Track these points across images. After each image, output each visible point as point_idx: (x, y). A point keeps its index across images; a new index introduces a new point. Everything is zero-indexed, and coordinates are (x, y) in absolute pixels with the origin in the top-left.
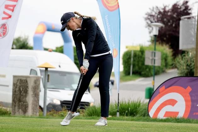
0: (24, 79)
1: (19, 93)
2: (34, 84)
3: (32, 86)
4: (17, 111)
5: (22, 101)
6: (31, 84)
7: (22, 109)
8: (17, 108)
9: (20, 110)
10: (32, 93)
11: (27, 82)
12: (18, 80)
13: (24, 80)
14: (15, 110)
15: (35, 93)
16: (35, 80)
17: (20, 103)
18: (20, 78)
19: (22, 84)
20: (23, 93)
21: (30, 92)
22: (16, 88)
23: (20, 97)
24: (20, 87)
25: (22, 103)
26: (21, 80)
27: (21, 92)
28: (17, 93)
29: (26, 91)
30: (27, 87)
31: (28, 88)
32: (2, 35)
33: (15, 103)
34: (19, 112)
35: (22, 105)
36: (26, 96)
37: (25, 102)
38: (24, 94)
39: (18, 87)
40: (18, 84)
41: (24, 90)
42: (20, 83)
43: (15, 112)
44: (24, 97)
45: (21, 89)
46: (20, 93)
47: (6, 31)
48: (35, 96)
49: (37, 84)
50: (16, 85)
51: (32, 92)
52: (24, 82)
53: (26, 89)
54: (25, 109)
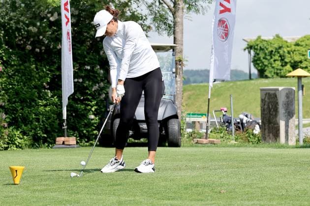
0: (273, 92)
2: (286, 98)
3: (283, 102)
4: (268, 136)
5: (272, 123)
6: (282, 100)
8: (267, 131)
9: (271, 135)
10: (284, 112)
11: (276, 96)
12: (266, 95)
13: (273, 94)
14: (265, 135)
15: (288, 111)
16: (287, 94)
17: (270, 125)
18: (268, 92)
19: (271, 100)
20: (272, 112)
21: (282, 110)
22: (264, 105)
23: (270, 117)
24: (269, 103)
25: (272, 125)
26: (269, 93)
27: (270, 111)
29: (275, 109)
30: (277, 103)
31: (278, 105)
33: (265, 126)
34: (270, 138)
35: (272, 128)
36: (276, 116)
37: (276, 123)
38: (274, 113)
39: (266, 103)
40: (266, 99)
41: (273, 107)
42: (269, 99)
43: (265, 138)
44: (274, 116)
45: (271, 106)
46: (269, 112)
49: (290, 99)
50: (264, 102)
52: (273, 96)
53: (276, 107)
54: (277, 133)
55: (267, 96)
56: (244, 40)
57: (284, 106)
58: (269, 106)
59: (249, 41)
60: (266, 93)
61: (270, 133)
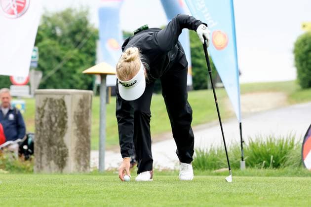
0: (58, 97)
1: (48, 127)
2: (79, 107)
3: (75, 112)
4: (47, 165)
5: (54, 144)
6: (72, 110)
7: (55, 161)
8: (45, 157)
9: (52, 162)
10: (76, 128)
11: (64, 103)
12: (45, 101)
13: (59, 101)
14: (41, 162)
15: (81, 127)
16: (81, 101)
17: (52, 149)
18: (49, 96)
19: (54, 109)
20: (56, 128)
22: (42, 116)
23: (51, 136)
24: (50, 114)
25: (56, 147)
26: (51, 99)
27: (52, 125)
28: (45, 128)
29: (62, 122)
30: (65, 114)
31: (67, 118)
32: (16, 12)
34: (50, 167)
35: (55, 153)
36: (62, 134)
37: (62, 145)
38: (59, 130)
39: (46, 114)
40: (46, 108)
41: (58, 121)
42: (50, 107)
43: (42, 167)
44: (59, 135)
45: (53, 119)
46: (51, 128)
48: (83, 133)
49: (85, 109)
50: (41, 112)
51: (75, 124)
52: (58, 103)
53: (63, 119)
54: (62, 160)
55: (48, 102)
57: (76, 118)
58: (50, 118)
60: (47, 99)
61: (51, 159)
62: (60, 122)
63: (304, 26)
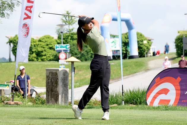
0: (55, 71)
1: (51, 84)
2: (63, 75)
3: (61, 78)
4: (51, 100)
5: (54, 91)
6: (60, 76)
7: (54, 98)
8: (50, 97)
9: (53, 99)
10: (62, 84)
11: (57, 74)
12: (50, 73)
13: (55, 73)
14: (48, 99)
15: (64, 84)
16: (64, 72)
17: (52, 93)
18: (51, 71)
19: (53, 77)
20: (54, 84)
21: (60, 84)
22: (49, 80)
23: (52, 88)
24: (52, 78)
25: (54, 92)
28: (50, 84)
29: (56, 82)
30: (58, 78)
31: (58, 80)
32: (26, 35)
33: (49, 93)
34: (52, 101)
35: (54, 95)
36: (56, 87)
37: (57, 92)
38: (55, 85)
39: (50, 78)
40: (50, 76)
41: (55, 81)
42: (52, 76)
43: (49, 101)
44: (55, 87)
45: (53, 81)
46: (52, 84)
47: (28, 31)
48: (65, 86)
49: (66, 76)
50: (48, 77)
51: (61, 83)
53: (56, 81)
54: (57, 98)
55: (51, 73)
56: (6, 37)
57: (62, 80)
58: (52, 80)
59: (10, 37)
60: (50, 72)
61: (52, 97)
62: (55, 82)
63: (179, 32)
